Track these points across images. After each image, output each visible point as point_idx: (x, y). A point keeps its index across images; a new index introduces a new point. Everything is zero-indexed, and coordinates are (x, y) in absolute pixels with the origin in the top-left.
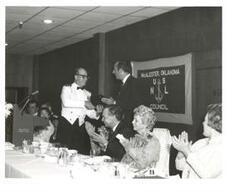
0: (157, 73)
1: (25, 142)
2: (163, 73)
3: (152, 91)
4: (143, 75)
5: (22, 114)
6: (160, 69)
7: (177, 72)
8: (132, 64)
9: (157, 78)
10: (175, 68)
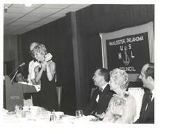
0: (123, 41)
2: (129, 40)
3: (120, 56)
4: (111, 44)
5: (13, 84)
6: (125, 38)
7: (141, 39)
8: (101, 36)
9: (124, 45)
10: (139, 35)
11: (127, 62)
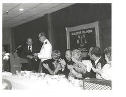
0: (80, 33)
1: (17, 71)
2: (83, 32)
4: (72, 34)
6: (81, 30)
7: (91, 31)
8: (66, 29)
11: (82, 46)
